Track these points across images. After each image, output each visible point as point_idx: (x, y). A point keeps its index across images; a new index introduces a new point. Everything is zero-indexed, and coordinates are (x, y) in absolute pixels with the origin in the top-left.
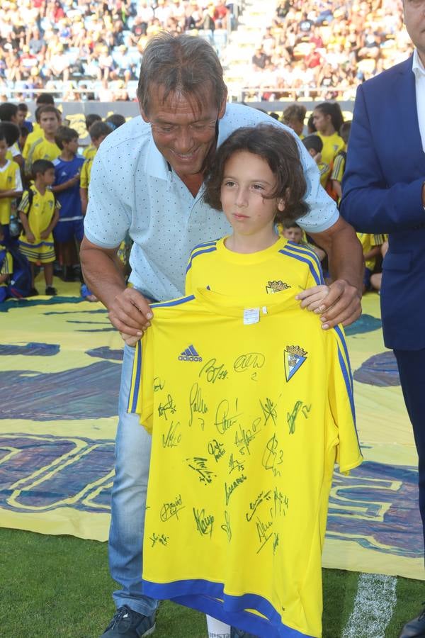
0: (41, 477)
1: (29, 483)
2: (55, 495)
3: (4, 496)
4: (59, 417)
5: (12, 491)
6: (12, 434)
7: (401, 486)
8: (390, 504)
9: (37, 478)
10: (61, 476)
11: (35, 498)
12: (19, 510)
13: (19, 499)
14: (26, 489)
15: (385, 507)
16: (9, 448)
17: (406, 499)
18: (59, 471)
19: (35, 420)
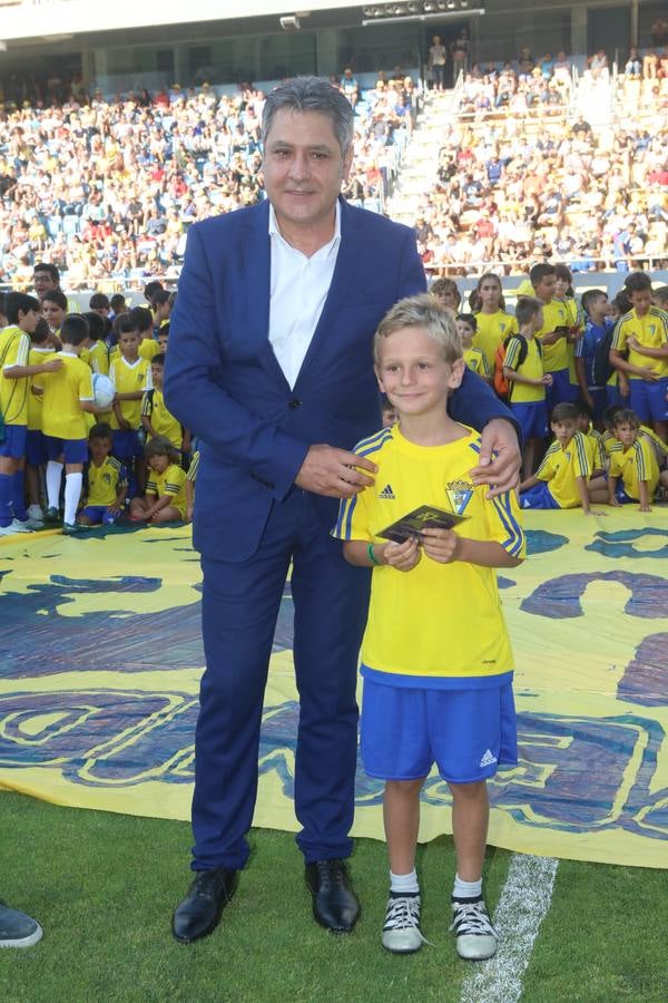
0: (124, 741)
1: (108, 750)
2: (137, 765)
3: (76, 766)
4: (153, 667)
5: (85, 761)
6: (93, 690)
7: (571, 744)
8: (554, 767)
9: (118, 744)
10: (148, 740)
11: (112, 769)
12: (92, 784)
13: (92, 771)
14: (103, 757)
15: (548, 770)
16: (87, 707)
17: (576, 759)
18: (146, 734)
19: (122, 671)
